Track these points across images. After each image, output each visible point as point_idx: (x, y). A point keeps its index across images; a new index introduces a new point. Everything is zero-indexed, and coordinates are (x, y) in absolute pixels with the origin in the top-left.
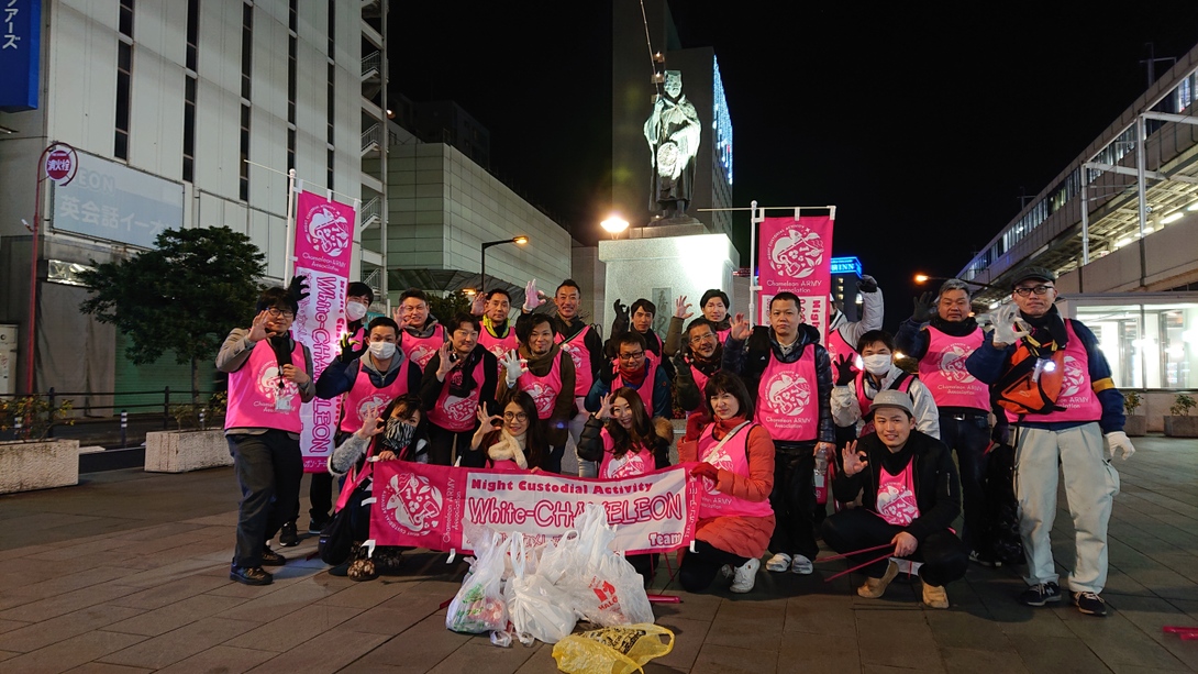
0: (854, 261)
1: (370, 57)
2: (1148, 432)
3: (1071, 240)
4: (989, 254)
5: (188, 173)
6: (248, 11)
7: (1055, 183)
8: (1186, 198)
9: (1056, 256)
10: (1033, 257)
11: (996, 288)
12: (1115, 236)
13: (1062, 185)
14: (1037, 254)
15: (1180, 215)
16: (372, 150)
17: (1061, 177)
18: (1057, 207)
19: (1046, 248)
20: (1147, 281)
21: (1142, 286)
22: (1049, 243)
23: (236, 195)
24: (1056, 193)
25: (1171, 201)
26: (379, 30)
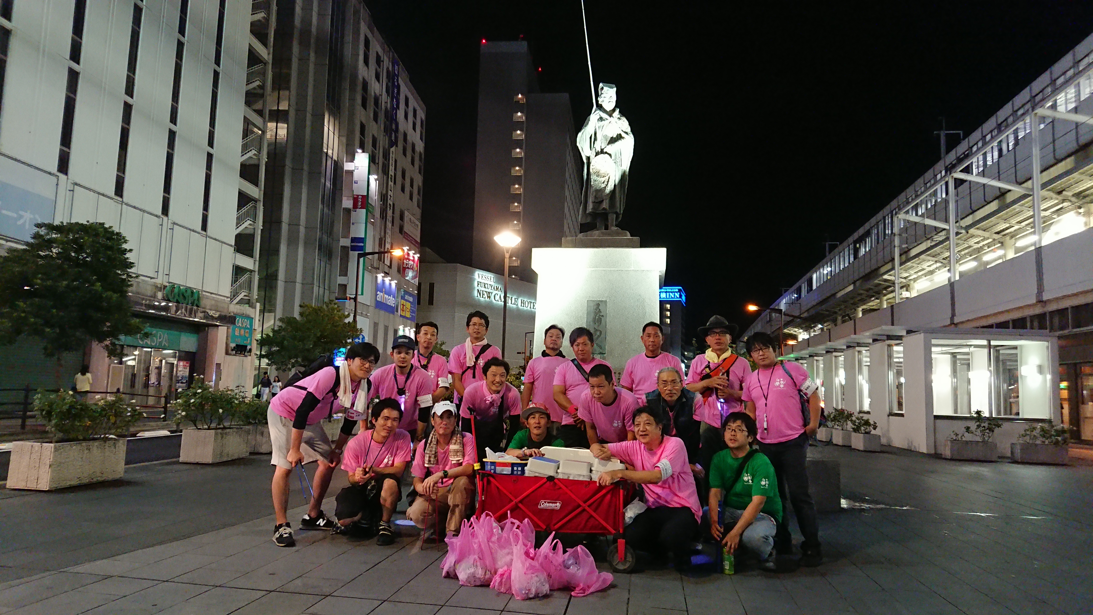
0: (680, 290)
1: (256, 68)
2: (999, 457)
3: (876, 281)
4: (799, 291)
5: (63, 166)
6: (138, 11)
7: (861, 231)
8: (979, 250)
9: (861, 294)
10: (839, 295)
11: (805, 320)
12: (915, 280)
13: (868, 234)
14: (842, 293)
15: (973, 264)
16: (251, 158)
17: (867, 226)
18: (862, 252)
19: (851, 288)
20: (956, 320)
21: (952, 323)
22: (854, 283)
23: (111, 190)
24: (861, 239)
25: (966, 251)
26: (265, 44)
